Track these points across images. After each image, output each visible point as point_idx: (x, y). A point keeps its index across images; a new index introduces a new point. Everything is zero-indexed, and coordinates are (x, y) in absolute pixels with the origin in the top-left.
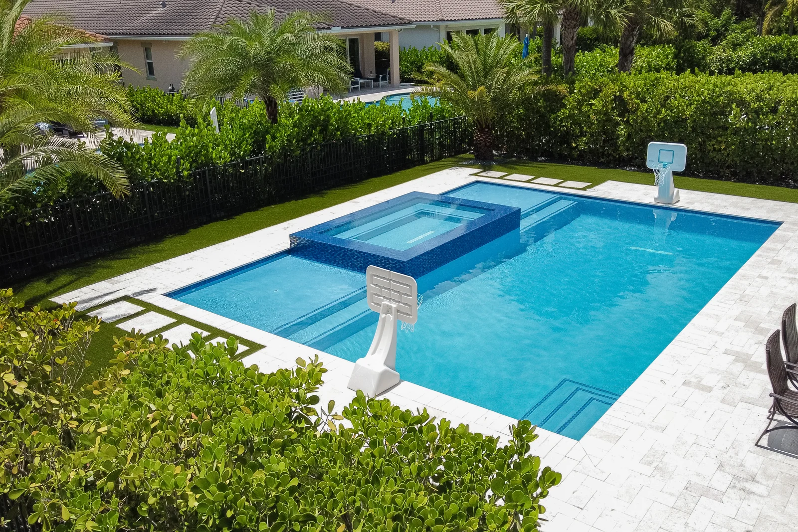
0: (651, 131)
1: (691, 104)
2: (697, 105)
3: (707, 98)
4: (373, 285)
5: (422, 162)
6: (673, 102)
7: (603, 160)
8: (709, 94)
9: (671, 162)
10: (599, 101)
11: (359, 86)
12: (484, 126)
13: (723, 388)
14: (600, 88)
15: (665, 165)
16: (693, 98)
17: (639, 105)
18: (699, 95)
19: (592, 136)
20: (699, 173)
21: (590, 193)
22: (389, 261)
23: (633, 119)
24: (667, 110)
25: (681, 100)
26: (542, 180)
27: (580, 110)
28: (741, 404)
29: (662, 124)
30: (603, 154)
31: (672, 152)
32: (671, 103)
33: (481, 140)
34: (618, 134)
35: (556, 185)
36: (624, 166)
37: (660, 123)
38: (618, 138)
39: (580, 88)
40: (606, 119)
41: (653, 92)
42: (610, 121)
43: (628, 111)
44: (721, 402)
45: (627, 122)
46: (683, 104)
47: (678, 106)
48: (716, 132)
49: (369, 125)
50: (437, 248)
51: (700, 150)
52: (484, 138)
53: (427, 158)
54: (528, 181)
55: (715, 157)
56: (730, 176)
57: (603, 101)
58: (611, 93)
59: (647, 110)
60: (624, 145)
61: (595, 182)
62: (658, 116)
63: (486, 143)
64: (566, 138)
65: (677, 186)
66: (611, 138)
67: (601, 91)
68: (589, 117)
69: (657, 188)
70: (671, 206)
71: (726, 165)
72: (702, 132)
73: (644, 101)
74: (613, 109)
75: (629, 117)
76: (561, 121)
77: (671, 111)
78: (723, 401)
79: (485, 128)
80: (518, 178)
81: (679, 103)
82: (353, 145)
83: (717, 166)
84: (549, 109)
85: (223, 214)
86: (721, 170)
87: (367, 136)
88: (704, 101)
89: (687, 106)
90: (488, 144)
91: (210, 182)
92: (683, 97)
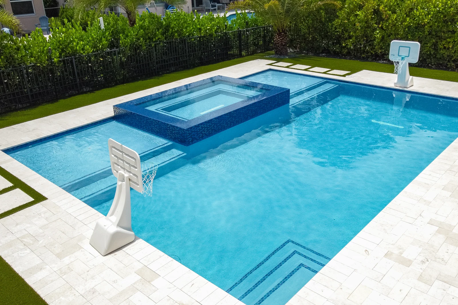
0: (398, 34)
1: (429, 14)
2: (433, 14)
3: (441, 9)
4: (113, 156)
5: (241, 56)
6: (415, 12)
7: (364, 56)
8: (443, 6)
9: (408, 56)
10: (362, 13)
11: (216, 8)
12: (281, 31)
13: (423, 262)
14: (363, 3)
15: (403, 58)
16: (431, 9)
17: (390, 15)
18: (435, 7)
19: (356, 38)
20: (432, 65)
21: (348, 78)
22: (175, 129)
23: (386, 25)
24: (410, 19)
25: (422, 11)
26: (316, 69)
27: (348, 20)
28: (437, 283)
29: (407, 29)
30: (364, 52)
31: (409, 48)
32: (415, 13)
33: (279, 41)
34: (375, 37)
35: (325, 73)
36: (380, 60)
37: (405, 29)
38: (374, 40)
39: (349, 4)
40: (367, 26)
41: (401, 5)
42: (370, 28)
43: (382, 20)
44: (418, 279)
45: (382, 28)
46: (423, 14)
47: (419, 15)
48: (446, 35)
49: (200, 29)
50: (215, 118)
51: (434, 49)
52: (281, 40)
53: (243, 53)
54: (306, 70)
55: (445, 54)
56: (455, 68)
57: (365, 13)
58: (371, 7)
59: (396, 19)
60: (379, 45)
61: (353, 71)
62: (403, 23)
63: (282, 43)
64: (339, 40)
65: (411, 74)
66: (369, 40)
67: (365, 5)
68: (355, 25)
69: (397, 75)
70: (406, 89)
71: (453, 59)
72: (436, 34)
73: (394, 12)
74: (372, 19)
75: (382, 25)
76: (336, 29)
77: (414, 20)
78: (420, 278)
79: (282, 32)
80: (300, 68)
81: (419, 13)
82: (188, 43)
83: (446, 60)
84: (328, 19)
85: (88, 89)
86: (448, 63)
87: (199, 37)
88: (439, 12)
89: (426, 16)
90: (283, 44)
91: (77, 67)
92: (424, 9)
